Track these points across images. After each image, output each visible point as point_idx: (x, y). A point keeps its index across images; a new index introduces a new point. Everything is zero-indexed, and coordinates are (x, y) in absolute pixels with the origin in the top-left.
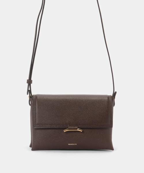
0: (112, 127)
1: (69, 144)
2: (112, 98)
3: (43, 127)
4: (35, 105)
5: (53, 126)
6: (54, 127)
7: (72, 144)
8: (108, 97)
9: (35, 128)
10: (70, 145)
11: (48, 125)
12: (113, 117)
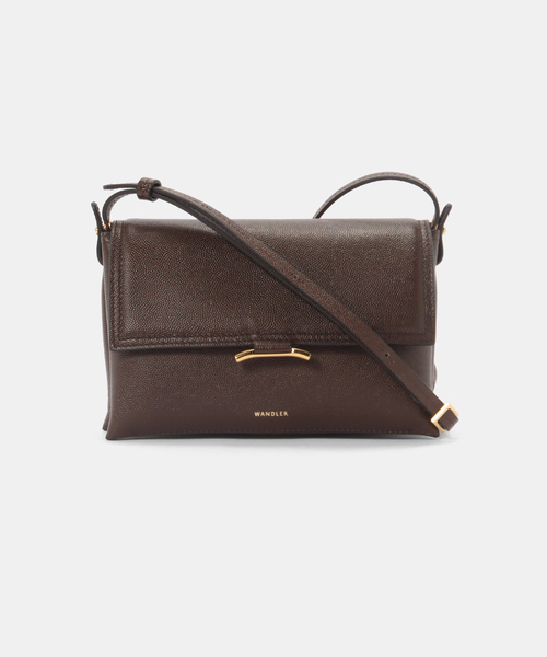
0: (431, 341)
1: (257, 414)
2: (433, 228)
3: (152, 344)
4: (121, 260)
5: (191, 339)
6: (197, 342)
7: (270, 411)
8: (417, 226)
9: (119, 351)
10: (260, 417)
11: (171, 336)
12: (435, 302)
